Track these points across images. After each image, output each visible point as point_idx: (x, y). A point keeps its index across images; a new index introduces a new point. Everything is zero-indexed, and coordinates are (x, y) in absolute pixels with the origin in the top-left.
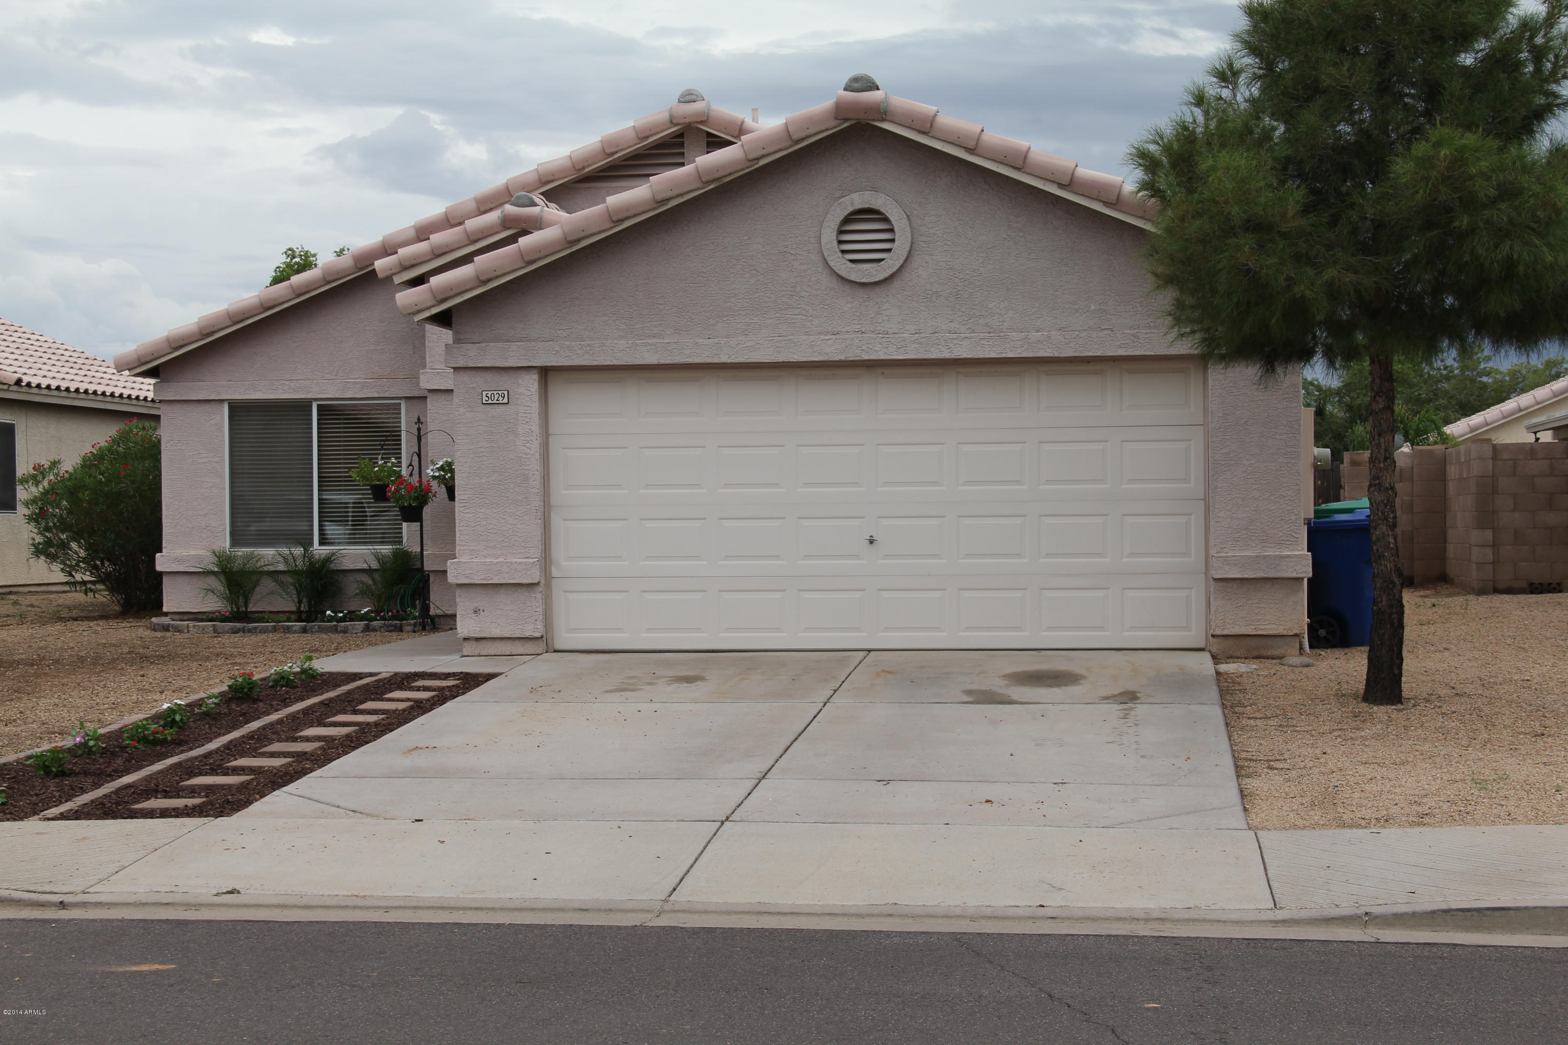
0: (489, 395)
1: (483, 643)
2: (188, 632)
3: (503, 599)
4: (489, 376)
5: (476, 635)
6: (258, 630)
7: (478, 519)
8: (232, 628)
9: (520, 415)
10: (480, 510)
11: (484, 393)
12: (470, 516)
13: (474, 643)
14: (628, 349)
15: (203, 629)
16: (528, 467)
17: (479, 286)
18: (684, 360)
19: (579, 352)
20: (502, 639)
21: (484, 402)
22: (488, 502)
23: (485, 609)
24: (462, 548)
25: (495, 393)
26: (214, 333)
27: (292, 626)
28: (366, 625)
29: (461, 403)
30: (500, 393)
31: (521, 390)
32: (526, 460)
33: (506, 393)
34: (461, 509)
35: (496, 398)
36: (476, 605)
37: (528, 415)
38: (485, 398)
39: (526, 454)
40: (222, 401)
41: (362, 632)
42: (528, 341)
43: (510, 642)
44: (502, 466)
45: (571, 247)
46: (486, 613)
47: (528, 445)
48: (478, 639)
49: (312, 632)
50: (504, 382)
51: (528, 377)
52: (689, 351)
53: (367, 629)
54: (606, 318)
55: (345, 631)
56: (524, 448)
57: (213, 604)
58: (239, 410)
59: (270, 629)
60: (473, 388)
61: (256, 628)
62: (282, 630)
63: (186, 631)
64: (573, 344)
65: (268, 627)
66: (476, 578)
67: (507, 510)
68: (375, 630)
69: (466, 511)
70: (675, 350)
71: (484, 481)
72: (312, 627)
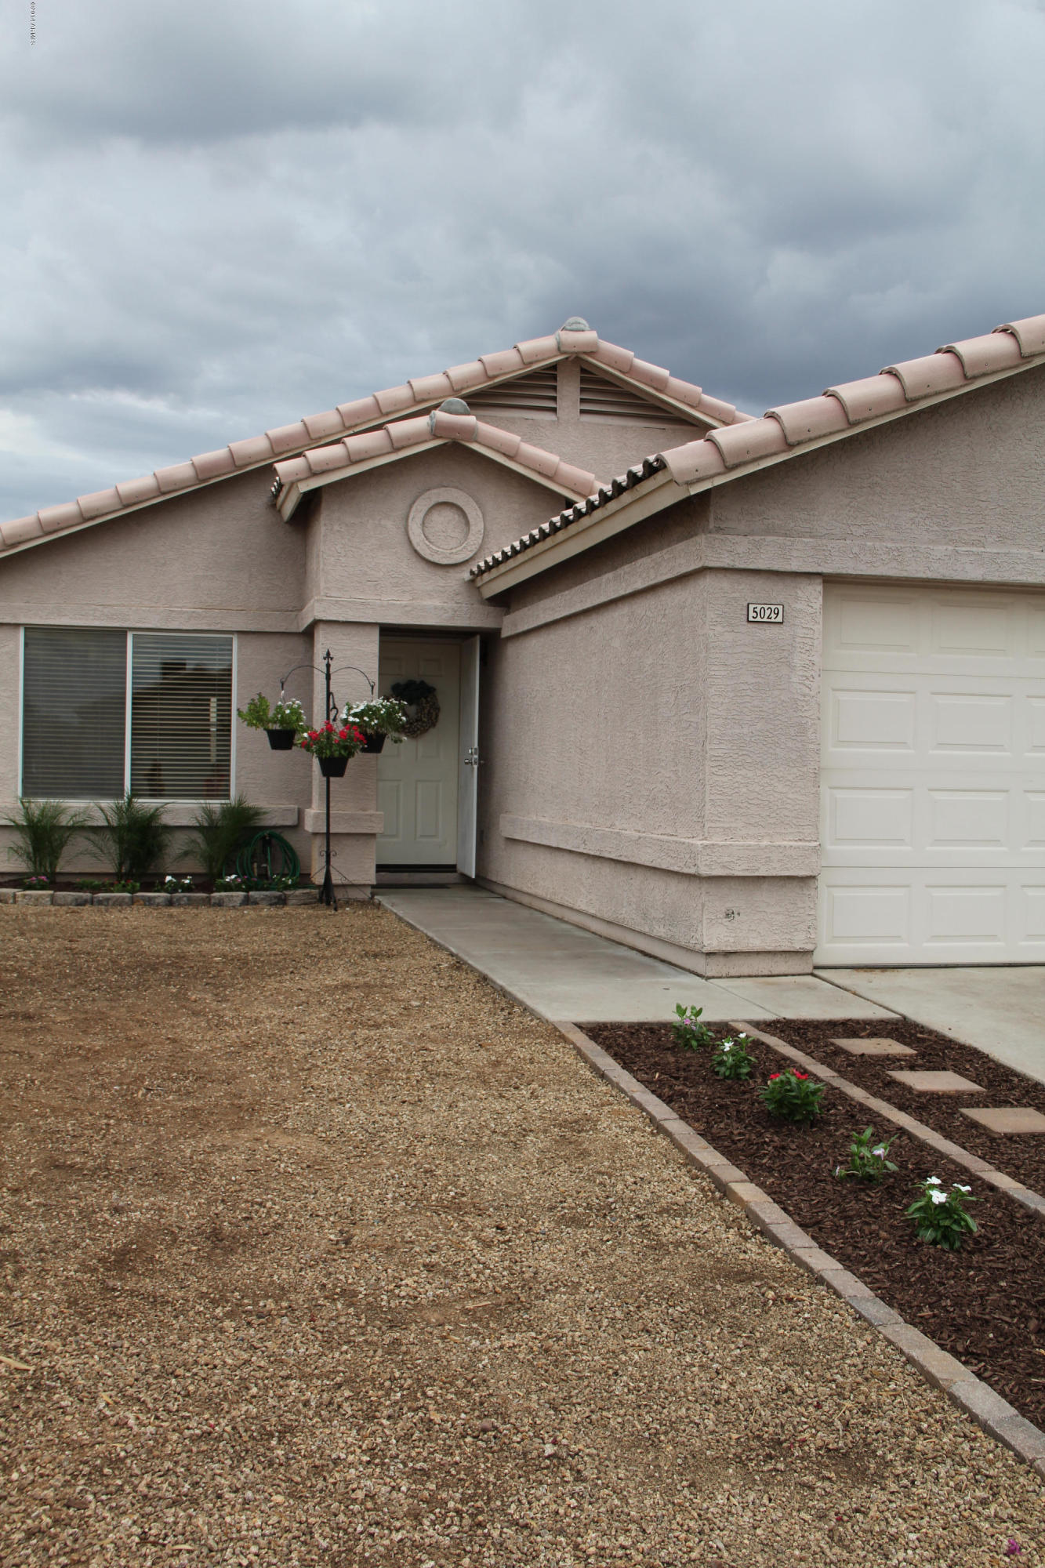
0: (758, 610)
1: (734, 959)
2: (15, 902)
3: (764, 897)
4: (759, 583)
5: (729, 949)
6: (111, 902)
7: (736, 785)
8: (76, 899)
9: (798, 640)
10: (740, 772)
11: (751, 607)
12: (725, 779)
13: (721, 960)
14: (946, 558)
15: (37, 900)
16: (806, 714)
17: (784, 451)
18: (1015, 578)
19: (884, 557)
20: (758, 953)
21: (751, 619)
22: (749, 760)
23: (741, 911)
24: (713, 825)
25: (766, 607)
26: (20, 543)
27: (155, 897)
28: (245, 896)
29: (718, 620)
30: (773, 607)
31: (799, 606)
32: (804, 704)
33: (780, 608)
34: (714, 770)
35: (766, 616)
36: (729, 905)
37: (807, 641)
38: (752, 614)
39: (804, 696)
40: (17, 625)
41: (241, 905)
42: (811, 537)
43: (770, 956)
44: (771, 711)
45: (906, 408)
46: (743, 917)
47: (807, 682)
48: (727, 954)
49: (180, 905)
50: (777, 592)
51: (810, 588)
52: (1021, 566)
53: (247, 901)
54: (914, 515)
55: (220, 904)
56: (801, 686)
57: (18, 865)
58: (37, 635)
59: (127, 900)
60: (734, 598)
61: (108, 899)
62: (142, 902)
63: (11, 901)
64: (877, 544)
65: (124, 898)
66: (737, 868)
67: (776, 773)
68: (256, 903)
69: (721, 773)
70: (1005, 564)
71: (745, 731)
72: (180, 899)
